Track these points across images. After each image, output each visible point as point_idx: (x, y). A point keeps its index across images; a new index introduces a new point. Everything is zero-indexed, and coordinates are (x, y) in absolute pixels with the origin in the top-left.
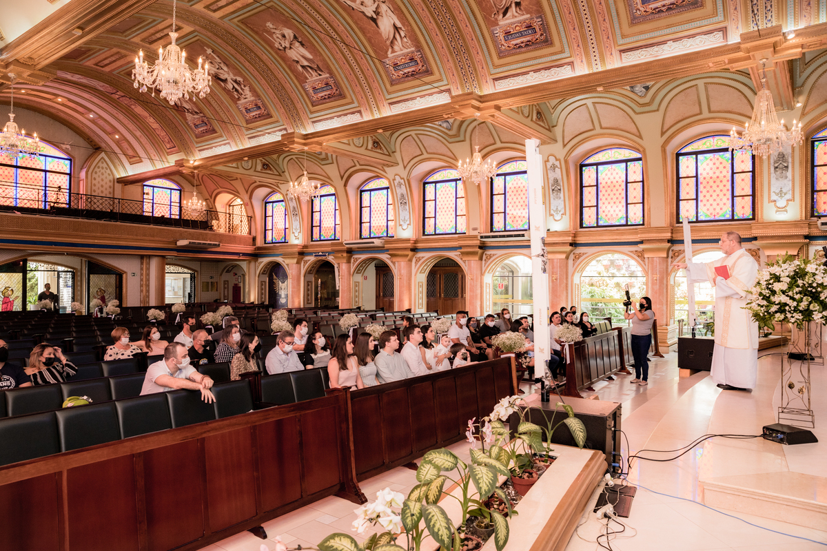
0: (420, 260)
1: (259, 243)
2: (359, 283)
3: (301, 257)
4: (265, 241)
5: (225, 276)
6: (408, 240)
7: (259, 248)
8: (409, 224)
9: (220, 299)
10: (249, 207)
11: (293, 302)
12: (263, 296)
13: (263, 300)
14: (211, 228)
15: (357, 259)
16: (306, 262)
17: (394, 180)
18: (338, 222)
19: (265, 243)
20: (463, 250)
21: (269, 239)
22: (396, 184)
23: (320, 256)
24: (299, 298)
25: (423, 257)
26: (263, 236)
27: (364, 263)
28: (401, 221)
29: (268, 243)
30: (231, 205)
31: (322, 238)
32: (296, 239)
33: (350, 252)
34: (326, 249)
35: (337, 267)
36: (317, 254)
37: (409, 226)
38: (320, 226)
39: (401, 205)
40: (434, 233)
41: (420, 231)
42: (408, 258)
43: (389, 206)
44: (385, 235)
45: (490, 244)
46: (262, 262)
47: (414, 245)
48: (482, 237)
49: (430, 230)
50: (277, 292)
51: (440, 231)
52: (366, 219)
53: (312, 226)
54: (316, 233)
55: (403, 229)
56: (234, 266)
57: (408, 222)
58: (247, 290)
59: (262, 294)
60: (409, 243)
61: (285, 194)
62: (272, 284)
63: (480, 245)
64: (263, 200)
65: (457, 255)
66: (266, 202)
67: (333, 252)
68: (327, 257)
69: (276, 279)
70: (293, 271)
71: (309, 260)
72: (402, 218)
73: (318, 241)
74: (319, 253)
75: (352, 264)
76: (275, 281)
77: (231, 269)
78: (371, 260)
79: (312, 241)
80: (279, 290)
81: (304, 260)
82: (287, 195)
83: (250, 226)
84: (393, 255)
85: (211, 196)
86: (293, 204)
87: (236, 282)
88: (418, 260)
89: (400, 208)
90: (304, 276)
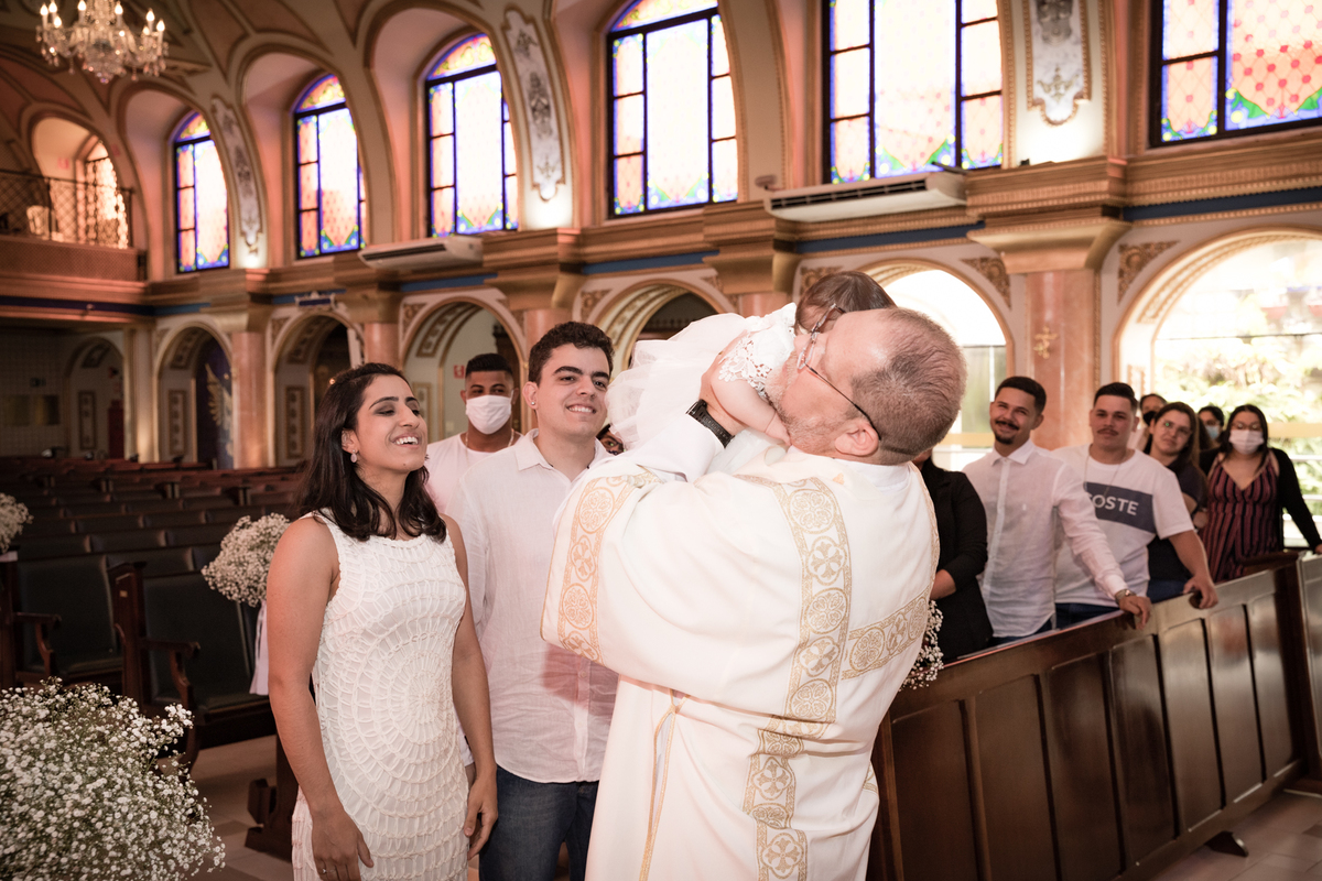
0: (596, 301)
1: (158, 270)
2: (429, 387)
3: (260, 310)
4: (178, 264)
5: (82, 379)
6: (550, 235)
7: (156, 288)
8: (562, 181)
9: (68, 449)
10: (122, 159)
11: (244, 452)
12: (180, 437)
13: (180, 447)
14: (22, 227)
15: (415, 309)
16: (278, 324)
17: (506, 27)
18: (363, 196)
19: (178, 272)
20: (726, 256)
21: (188, 259)
22: (513, 43)
23: (314, 302)
24: (262, 440)
25: (605, 292)
26: (170, 251)
27: (440, 320)
28: (536, 171)
29: (186, 272)
30: (92, 157)
31: (325, 247)
32: (251, 252)
33: (394, 285)
34: (327, 280)
35: (358, 337)
36: (306, 298)
37: (561, 186)
38: (318, 210)
39: (535, 118)
40: (641, 208)
41: (594, 202)
42: (556, 296)
43: (508, 127)
44: (498, 224)
45: (818, 230)
46: (165, 331)
47: (576, 250)
48: (777, 204)
49: (628, 195)
50: (219, 423)
51: (660, 200)
52: (442, 176)
53: (299, 212)
54: (309, 233)
55: (544, 200)
56: (107, 349)
57: (557, 175)
58: (127, 417)
59: (174, 429)
60: (555, 243)
61: (207, 108)
62: (204, 397)
63: (778, 235)
64: (167, 137)
65: (707, 279)
66: (174, 144)
67: (345, 288)
68: (333, 305)
69: (214, 384)
70: (240, 354)
71: (286, 319)
72: (538, 160)
73: (314, 256)
74: (309, 294)
75: (401, 327)
76: (211, 388)
77: (96, 355)
78: (459, 310)
79: (299, 257)
80: (223, 415)
81: (273, 320)
82: (214, 110)
83: (129, 220)
84: (508, 289)
85: (18, 131)
86: (235, 140)
87: (117, 397)
88: (590, 302)
89: (532, 127)
90: (277, 370)
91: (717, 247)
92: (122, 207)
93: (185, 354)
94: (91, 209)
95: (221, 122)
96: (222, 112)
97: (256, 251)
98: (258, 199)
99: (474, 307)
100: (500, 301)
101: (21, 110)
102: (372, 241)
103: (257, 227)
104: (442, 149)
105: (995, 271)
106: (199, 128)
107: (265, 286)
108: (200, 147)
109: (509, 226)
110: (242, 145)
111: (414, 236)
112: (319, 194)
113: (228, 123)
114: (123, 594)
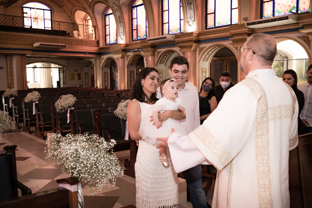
0: (202, 50)
1: (102, 45)
2: (162, 71)
3: (124, 53)
4: (106, 43)
5: (85, 70)
6: (192, 34)
7: (101, 49)
8: (194, 21)
9: (83, 85)
10: (94, 19)
11: (120, 86)
12: (106, 83)
13: (106, 85)
14: (73, 36)
15: (159, 52)
16: (128, 56)
18: (147, 26)
19: (106, 45)
20: (235, 38)
21: (108, 42)
23: (136, 51)
24: (124, 83)
25: (205, 47)
26: (104, 40)
27: (165, 55)
28: (188, 18)
29: (107, 45)
30: (87, 19)
31: (139, 38)
32: (122, 40)
33: (154, 47)
34: (139, 46)
35: (146, 59)
36: (134, 50)
37: (194, 22)
38: (137, 29)
39: (188, 5)
40: (214, 27)
41: (202, 25)
42: (193, 49)
43: (181, 8)
44: (179, 31)
45: (259, 30)
46: (103, 58)
47: (198, 37)
48: (248, 24)
49: (210, 24)
50: (115, 79)
51: (218, 25)
52: (166, 20)
53: (132, 30)
54: (135, 35)
55: (190, 25)
56: (91, 63)
57: (193, 19)
58: (95, 78)
59: (105, 81)
60: (193, 36)
61: (112, 6)
62: (112, 74)
63: (248, 32)
64: (103, 14)
65: (230, 44)
66: (105, 15)
67: (143, 48)
68: (140, 52)
69: (114, 70)
70: (119, 64)
71: (130, 55)
72: (188, 16)
73: (136, 40)
74: (135, 49)
75: (156, 57)
76: (113, 71)
77: (88, 64)
78: (169, 52)
79: (133, 41)
80: (116, 78)
81: (127, 56)
82: (113, 7)
83: (95, 33)
84: (181, 47)
85: (72, 14)
86: (118, 14)
87: (93, 74)
88: (201, 50)
89: (187, 8)
90: (128, 67)
91: (233, 36)
92: (94, 30)
93: (107, 64)
94: (87, 31)
95: (115, 10)
96: (115, 7)
97: (123, 39)
98: (123, 27)
99: (173, 52)
100: (179, 50)
101: (72, 9)
102: (149, 37)
103: (123, 34)
104: (166, 14)
105: (306, 39)
106: (110, 11)
107: (125, 48)
108: (110, 16)
109: (181, 32)
110: (120, 15)
111: (159, 35)
112: (137, 26)
113: (117, 10)
114: (96, 117)
